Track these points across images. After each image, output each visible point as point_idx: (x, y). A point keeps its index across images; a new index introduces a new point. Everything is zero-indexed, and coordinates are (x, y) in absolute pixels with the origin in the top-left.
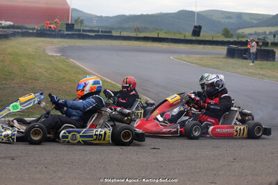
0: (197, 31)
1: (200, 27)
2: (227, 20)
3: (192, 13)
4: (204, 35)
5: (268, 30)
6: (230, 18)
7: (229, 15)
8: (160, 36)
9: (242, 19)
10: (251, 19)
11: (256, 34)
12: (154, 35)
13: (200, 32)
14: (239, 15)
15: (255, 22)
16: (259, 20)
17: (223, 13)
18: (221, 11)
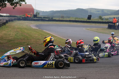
0: (89, 17)
1: (91, 16)
4: (92, 19)
5: (115, 16)
6: (99, 11)
7: (98, 10)
9: (104, 12)
10: (108, 12)
13: (91, 18)
14: (103, 10)
15: (109, 13)
16: (111, 12)
17: (96, 9)
18: (94, 9)
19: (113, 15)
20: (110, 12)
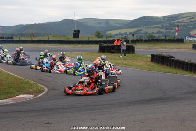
0: (77, 34)
1: (79, 31)
2: (98, 25)
3: (73, 21)
4: (82, 37)
5: (129, 31)
6: (100, 23)
7: (99, 21)
8: (49, 39)
9: (109, 24)
10: (116, 23)
11: (120, 34)
12: (45, 38)
13: (79, 34)
14: (107, 21)
15: (118, 25)
16: (122, 24)
17: (95, 19)
19: (125, 29)
20: (120, 24)
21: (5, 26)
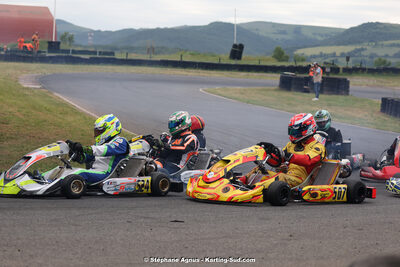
0: (237, 51)
1: (241, 47)
2: (280, 37)
3: (230, 26)
4: (247, 58)
5: (339, 50)
6: (284, 33)
7: (282, 29)
8: (184, 59)
9: (301, 35)
10: (314, 34)
11: (321, 55)
12: (176, 58)
13: (241, 53)
14: (298, 29)
15: (319, 38)
16: (326, 35)
17: (273, 25)
18: (271, 23)
19: (331, 45)
20: (322, 36)
21: (99, 31)
